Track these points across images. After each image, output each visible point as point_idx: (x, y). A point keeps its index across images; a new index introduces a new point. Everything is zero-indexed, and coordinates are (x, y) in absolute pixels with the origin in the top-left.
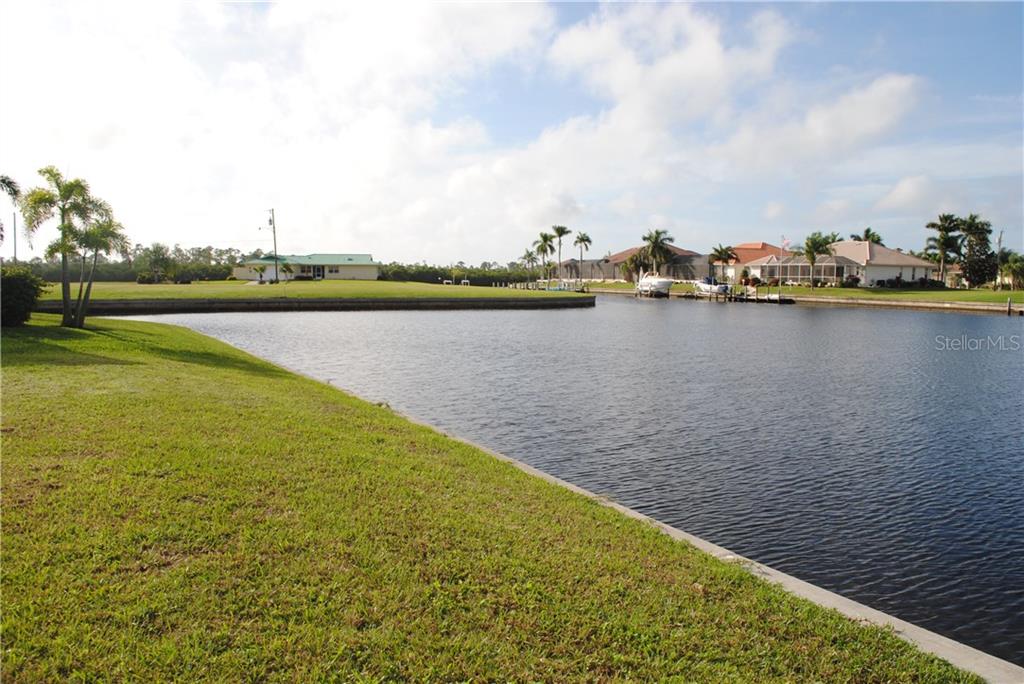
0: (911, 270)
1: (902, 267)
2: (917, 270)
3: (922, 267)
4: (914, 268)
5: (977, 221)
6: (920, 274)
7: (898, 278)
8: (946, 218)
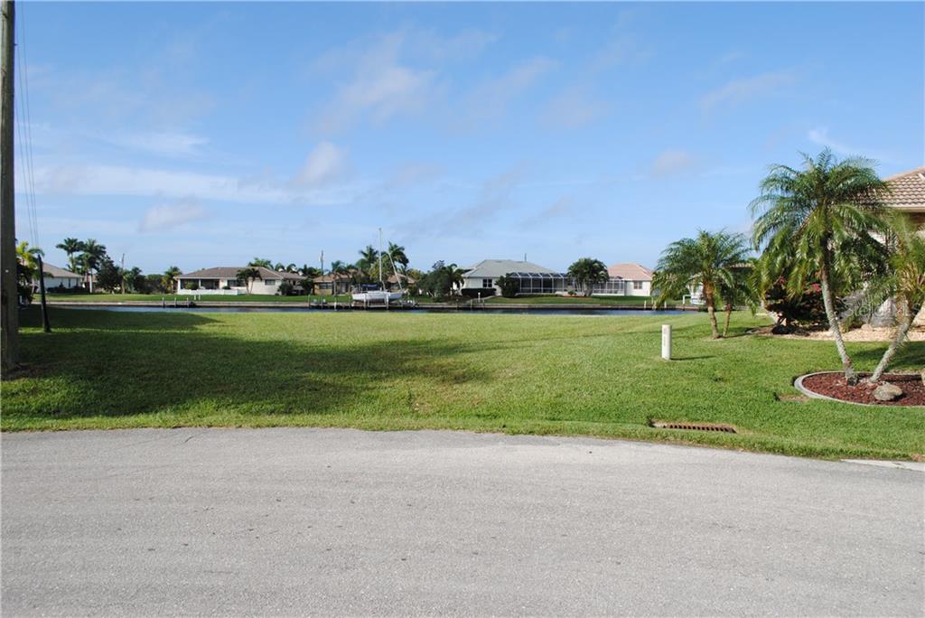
0: (67, 280)
1: (62, 278)
2: (72, 281)
3: (74, 278)
4: (70, 279)
5: (95, 244)
6: (73, 284)
7: (61, 286)
8: (70, 242)
